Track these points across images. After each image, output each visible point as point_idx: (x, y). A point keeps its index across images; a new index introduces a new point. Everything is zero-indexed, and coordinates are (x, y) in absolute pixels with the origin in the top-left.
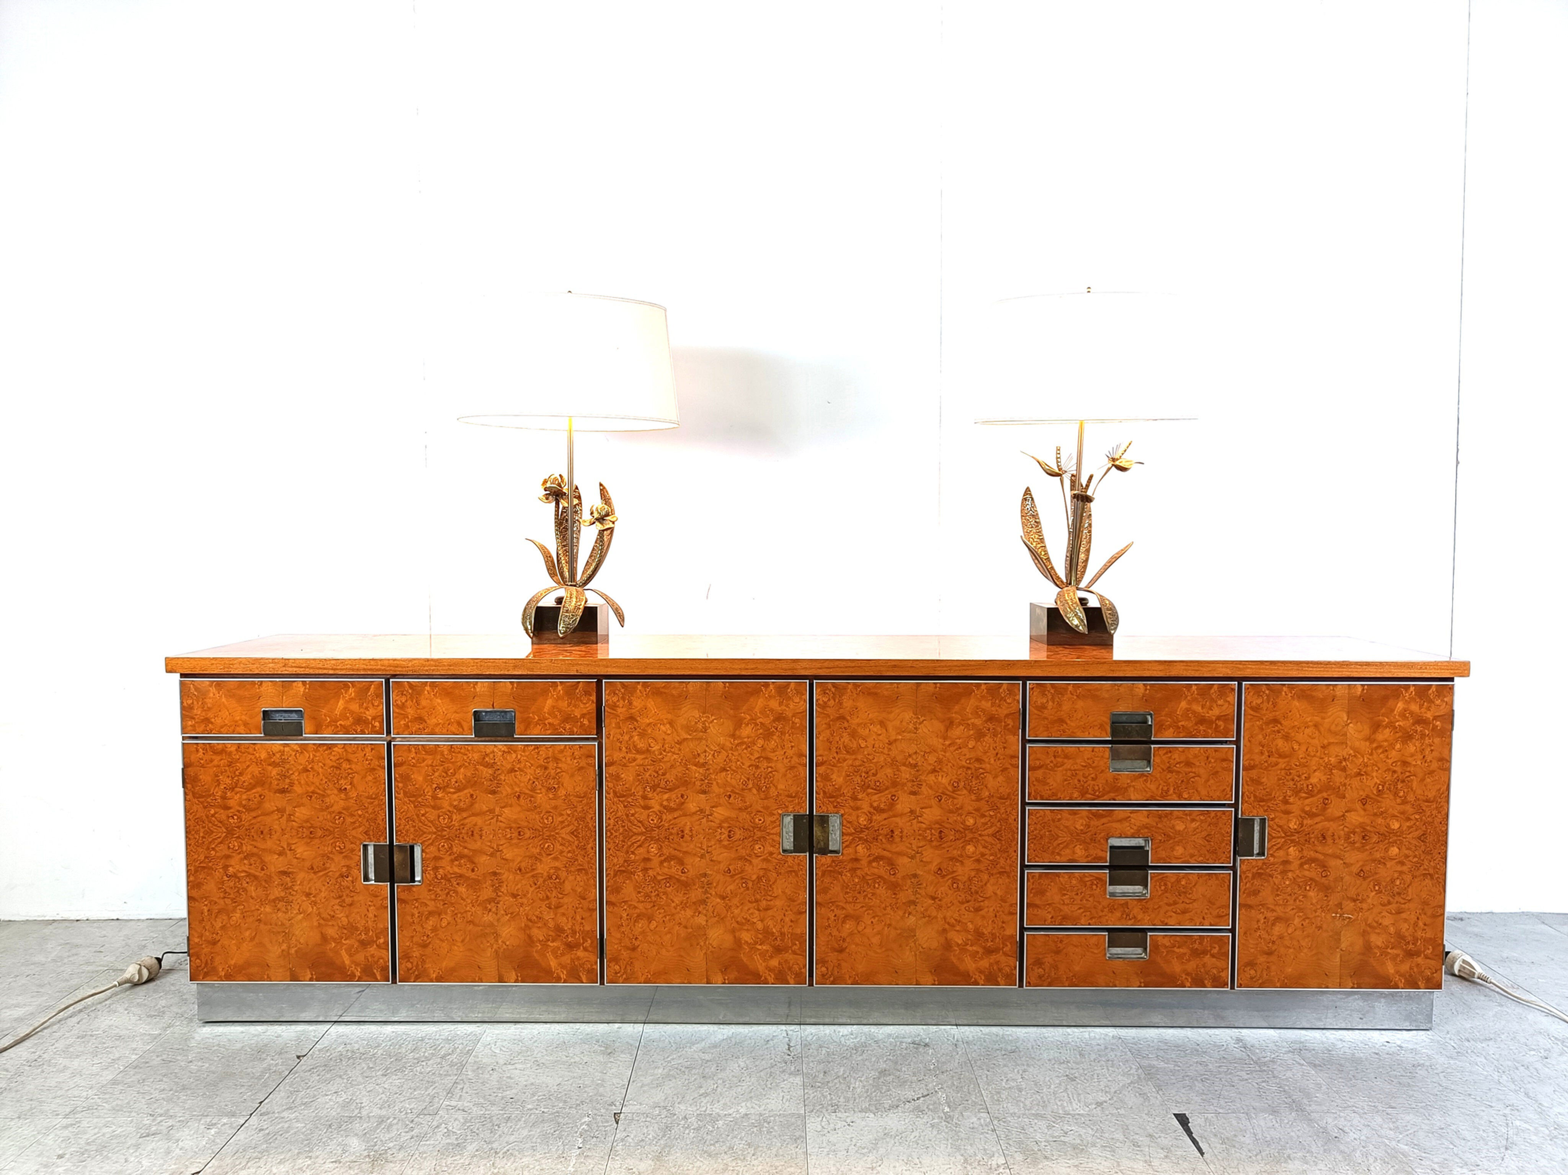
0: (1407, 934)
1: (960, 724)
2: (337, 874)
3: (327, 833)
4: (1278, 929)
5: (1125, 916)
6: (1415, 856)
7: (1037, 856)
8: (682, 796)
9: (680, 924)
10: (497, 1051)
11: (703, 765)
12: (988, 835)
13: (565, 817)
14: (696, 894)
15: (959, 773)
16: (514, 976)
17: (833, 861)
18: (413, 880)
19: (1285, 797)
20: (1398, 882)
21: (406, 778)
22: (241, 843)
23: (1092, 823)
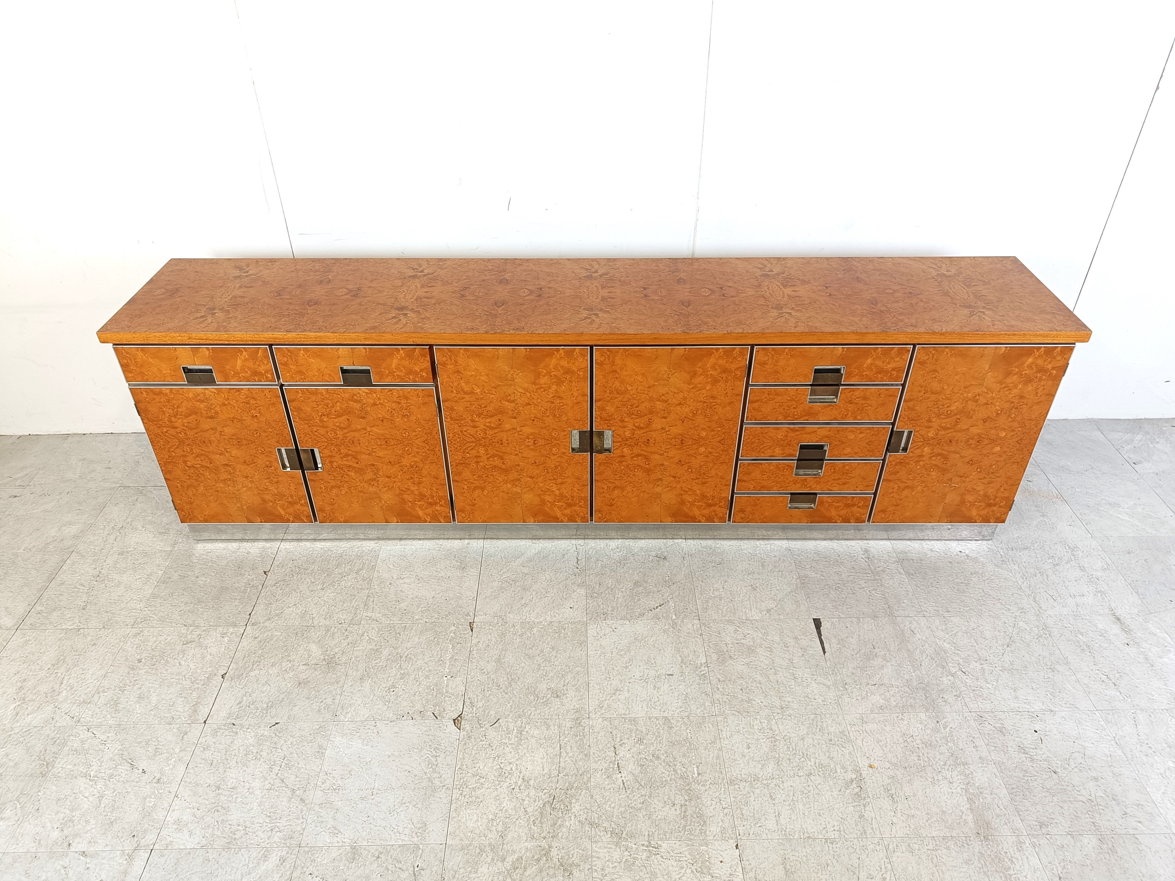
0: (991, 495)
1: (701, 374)
2: (264, 465)
3: (250, 442)
4: (906, 493)
5: (803, 486)
6: (1011, 452)
7: (748, 454)
8: (500, 420)
9: (504, 492)
11: (513, 401)
12: (715, 442)
13: (417, 433)
14: (514, 475)
15: (698, 405)
16: (396, 520)
17: (607, 457)
18: (317, 468)
19: (930, 418)
20: (994, 467)
21: (299, 409)
22: (192, 448)
23: (789, 434)
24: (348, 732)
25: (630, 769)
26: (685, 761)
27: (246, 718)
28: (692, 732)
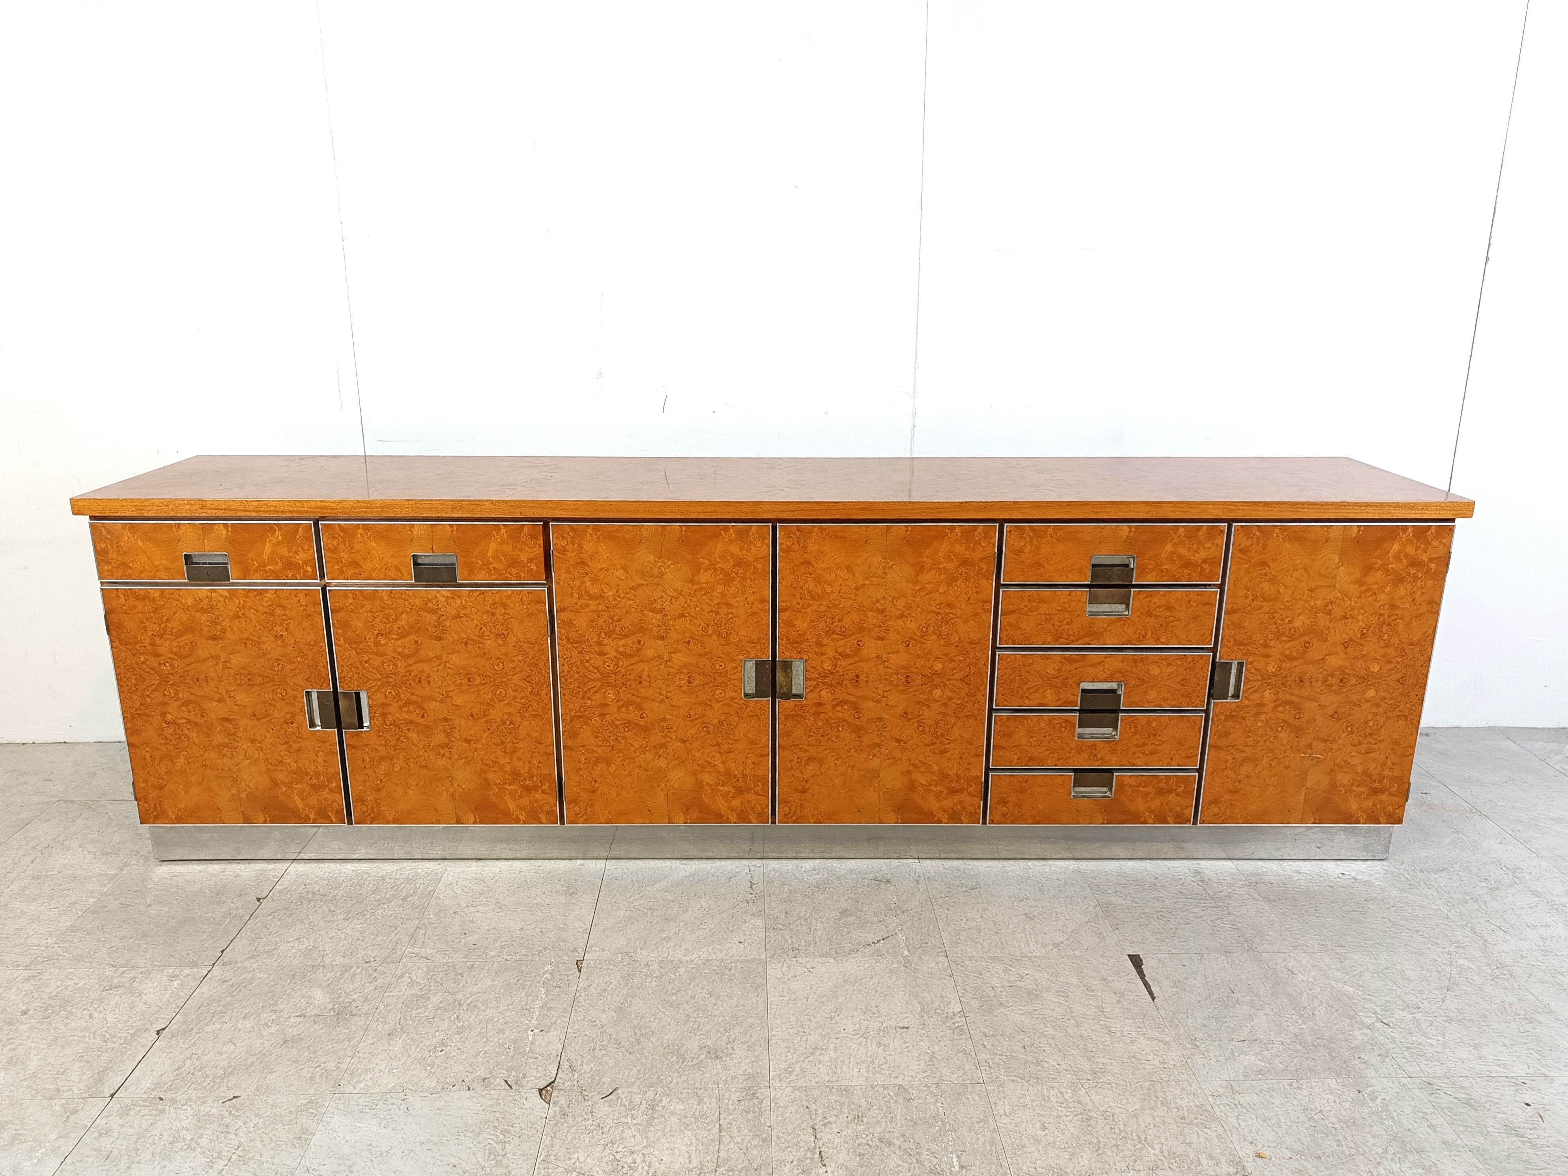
0: (1374, 773)
1: (931, 568)
2: (282, 720)
3: (267, 680)
4: (1246, 769)
5: (1092, 757)
6: (1392, 698)
7: (1005, 700)
8: (639, 642)
9: (640, 767)
10: (459, 892)
11: (660, 611)
12: (956, 680)
13: (516, 663)
14: (656, 738)
15: (928, 618)
16: (472, 819)
17: (796, 705)
18: (361, 726)
19: (1266, 640)
20: (1371, 723)
21: (345, 625)
22: (177, 691)
23: (1064, 667)
24: (356, 1108)
25: (841, 1161)
26: (935, 1147)
27: (182, 1090)
28: (946, 1106)
